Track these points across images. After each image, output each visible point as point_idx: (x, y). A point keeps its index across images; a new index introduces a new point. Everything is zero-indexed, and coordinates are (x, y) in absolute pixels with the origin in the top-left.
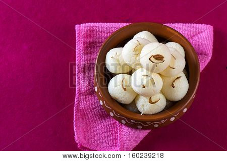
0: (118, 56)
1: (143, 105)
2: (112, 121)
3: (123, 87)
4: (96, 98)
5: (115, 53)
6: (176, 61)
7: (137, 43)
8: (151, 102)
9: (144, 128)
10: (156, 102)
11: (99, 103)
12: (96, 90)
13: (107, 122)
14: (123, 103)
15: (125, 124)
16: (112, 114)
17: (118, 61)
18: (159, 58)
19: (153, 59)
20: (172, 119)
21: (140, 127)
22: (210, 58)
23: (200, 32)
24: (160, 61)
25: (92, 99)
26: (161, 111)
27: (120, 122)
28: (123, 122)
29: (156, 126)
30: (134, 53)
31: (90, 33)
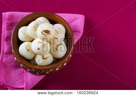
0: (25, 31)
1: (39, 60)
2: (22, 70)
3: (27, 49)
4: (13, 56)
5: (23, 29)
6: (59, 35)
7: (36, 23)
8: (43, 58)
9: (40, 74)
10: (46, 58)
11: (14, 59)
12: (13, 51)
13: (19, 70)
14: (27, 58)
15: (29, 72)
16: (21, 66)
17: (25, 34)
18: (47, 32)
19: (43, 32)
20: (57, 69)
21: (38, 73)
22: (81, 34)
23: (76, 19)
24: (48, 34)
25: (10, 57)
26: (50, 64)
27: (26, 71)
28: (28, 70)
29: (47, 73)
30: (34, 29)
31: (11, 18)
